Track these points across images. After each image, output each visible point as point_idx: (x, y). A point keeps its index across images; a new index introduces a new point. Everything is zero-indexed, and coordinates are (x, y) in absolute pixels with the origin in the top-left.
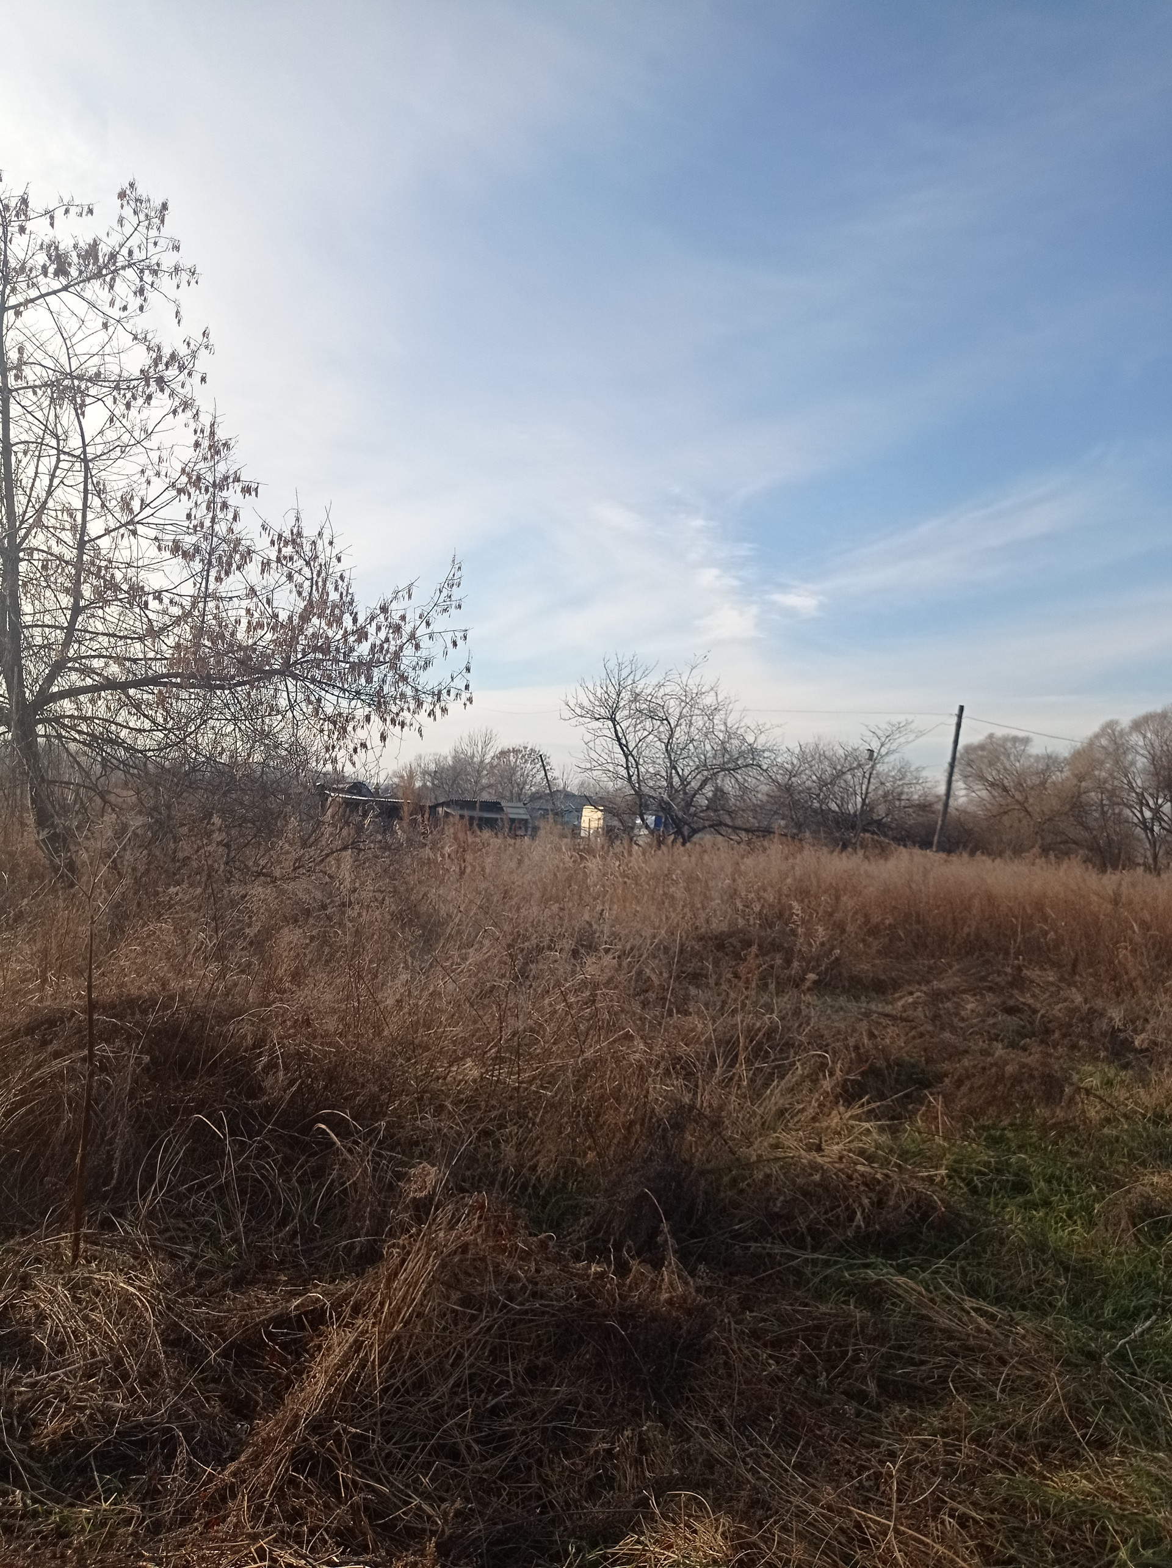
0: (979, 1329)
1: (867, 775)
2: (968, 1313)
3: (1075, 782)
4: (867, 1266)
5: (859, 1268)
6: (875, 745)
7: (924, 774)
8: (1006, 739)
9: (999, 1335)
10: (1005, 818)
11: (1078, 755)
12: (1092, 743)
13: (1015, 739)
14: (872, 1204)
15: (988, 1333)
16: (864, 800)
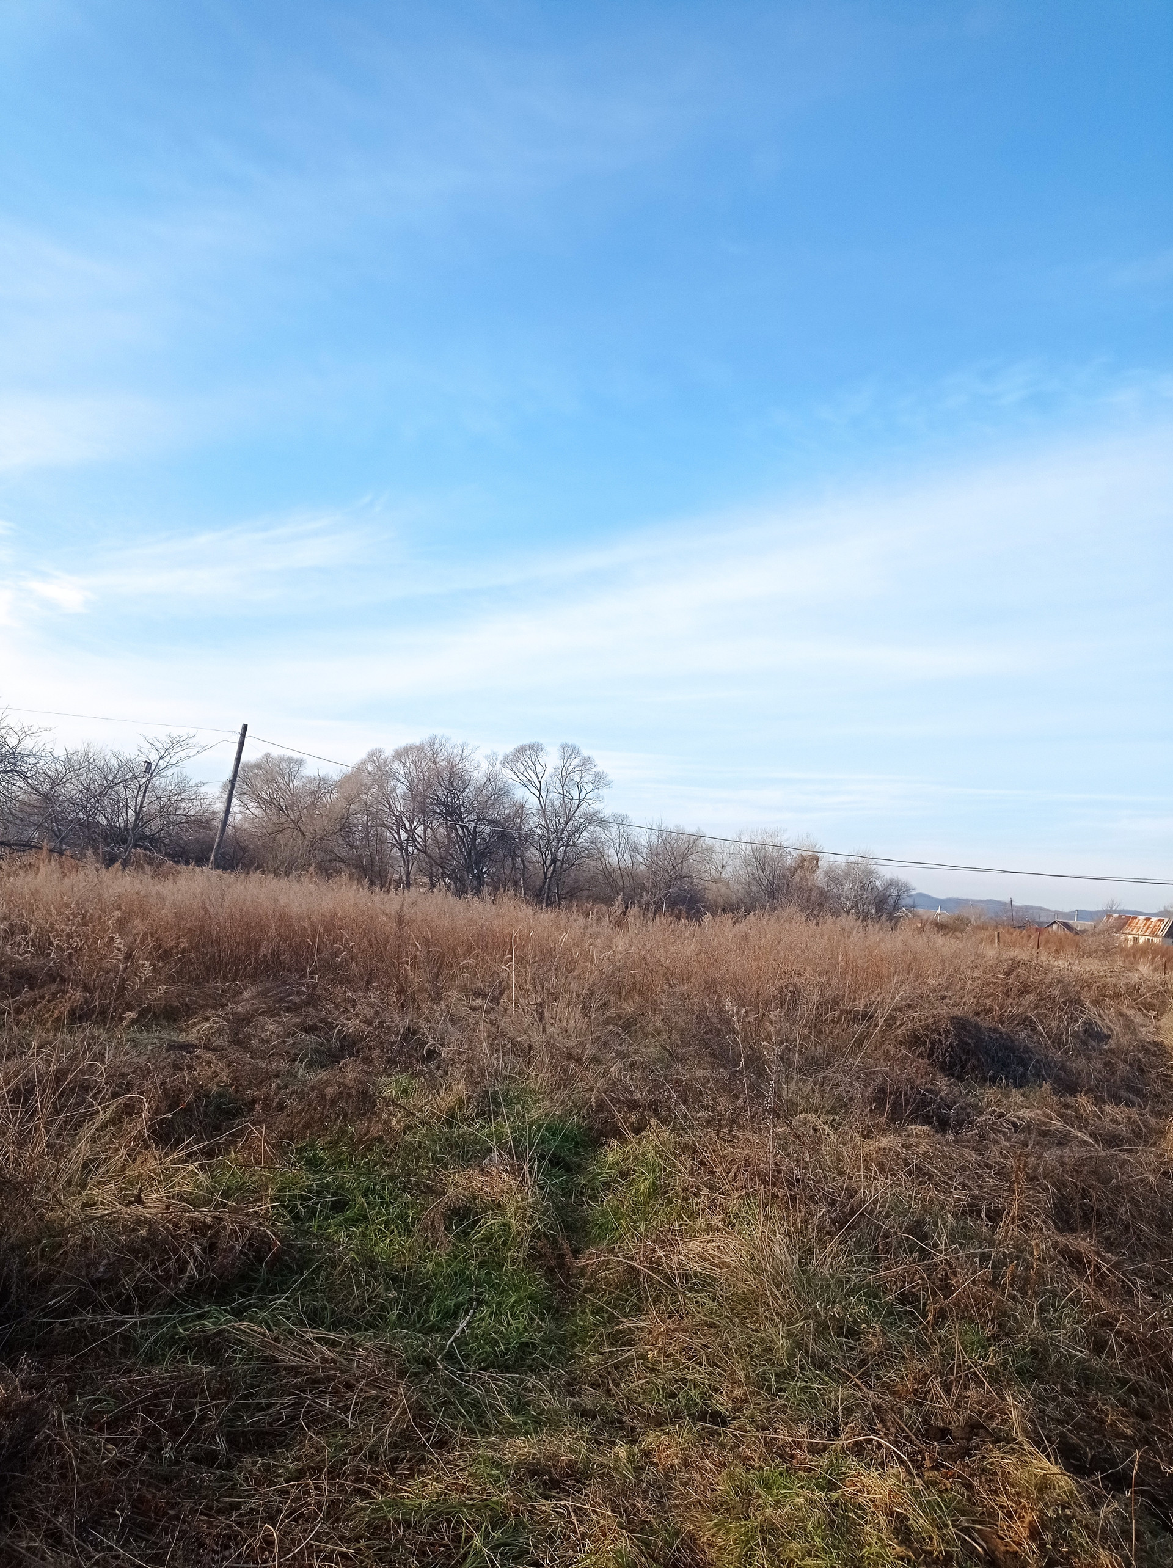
0: (324, 1360)
1: (143, 789)
2: (312, 1344)
3: (344, 804)
4: (200, 1317)
5: (193, 1320)
6: (153, 757)
7: (202, 790)
8: (281, 760)
9: (343, 1361)
10: (280, 836)
11: (347, 779)
12: (360, 768)
13: (290, 760)
14: (204, 1250)
15: (333, 1361)
16: (137, 814)
